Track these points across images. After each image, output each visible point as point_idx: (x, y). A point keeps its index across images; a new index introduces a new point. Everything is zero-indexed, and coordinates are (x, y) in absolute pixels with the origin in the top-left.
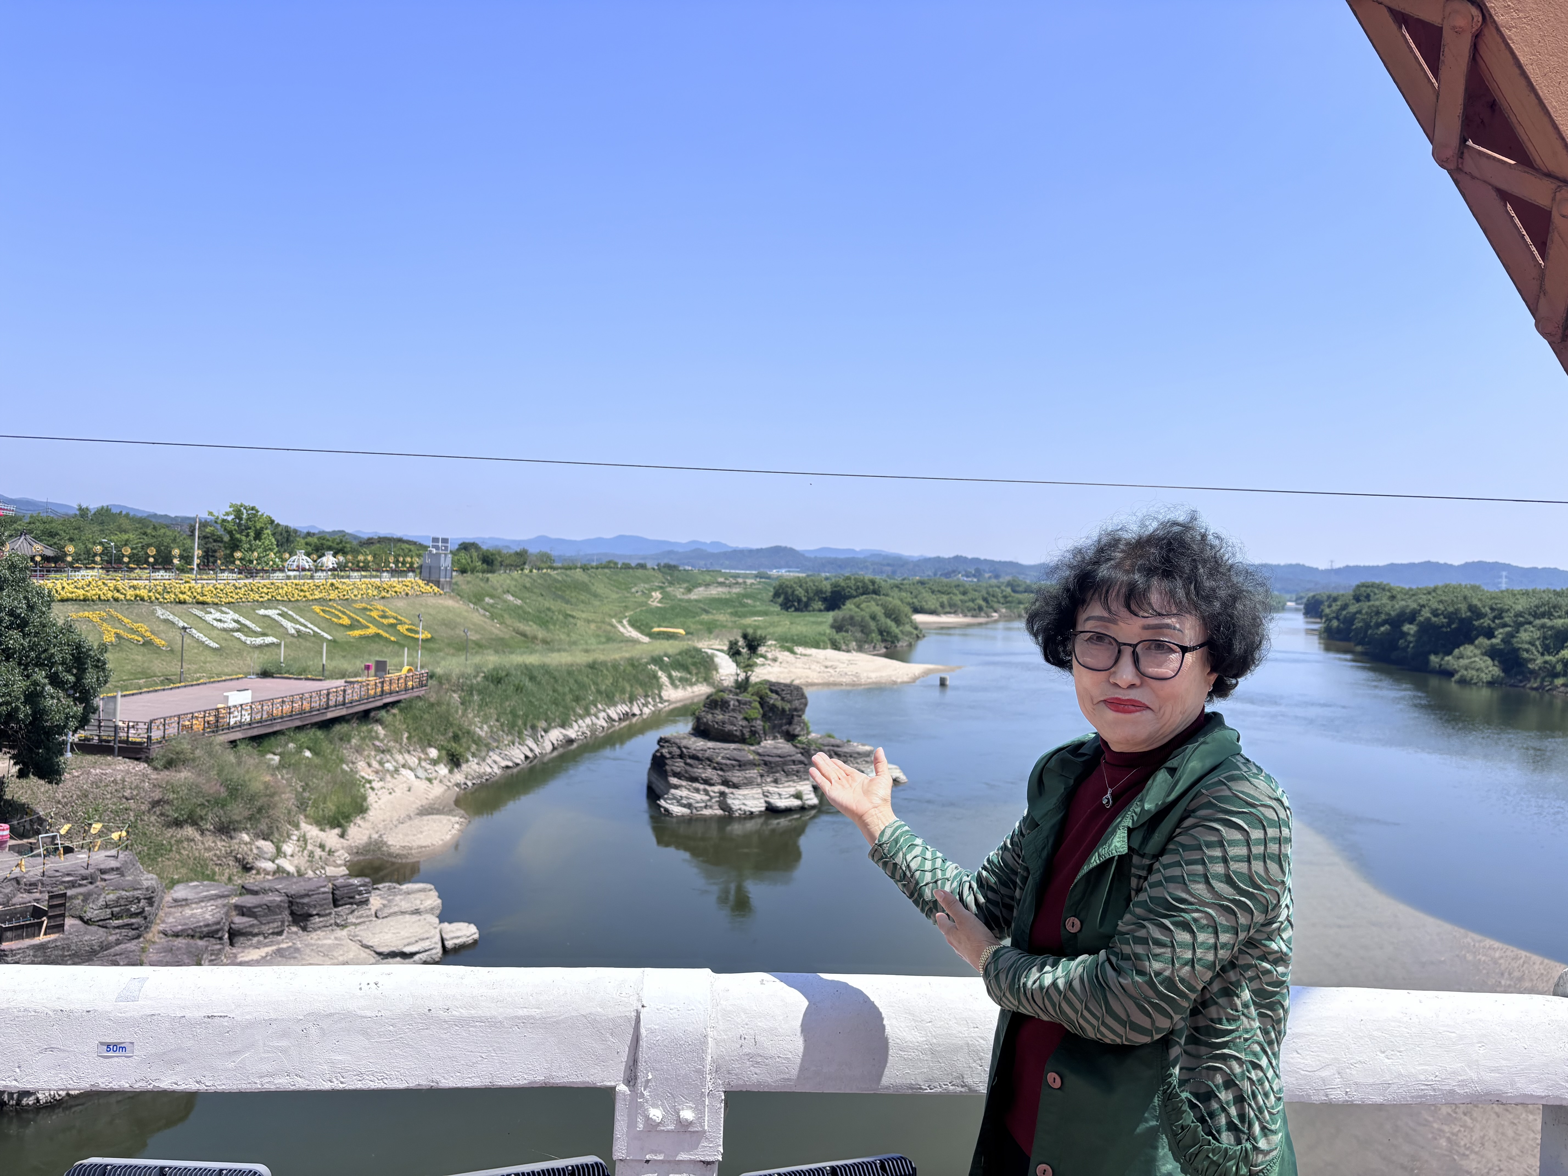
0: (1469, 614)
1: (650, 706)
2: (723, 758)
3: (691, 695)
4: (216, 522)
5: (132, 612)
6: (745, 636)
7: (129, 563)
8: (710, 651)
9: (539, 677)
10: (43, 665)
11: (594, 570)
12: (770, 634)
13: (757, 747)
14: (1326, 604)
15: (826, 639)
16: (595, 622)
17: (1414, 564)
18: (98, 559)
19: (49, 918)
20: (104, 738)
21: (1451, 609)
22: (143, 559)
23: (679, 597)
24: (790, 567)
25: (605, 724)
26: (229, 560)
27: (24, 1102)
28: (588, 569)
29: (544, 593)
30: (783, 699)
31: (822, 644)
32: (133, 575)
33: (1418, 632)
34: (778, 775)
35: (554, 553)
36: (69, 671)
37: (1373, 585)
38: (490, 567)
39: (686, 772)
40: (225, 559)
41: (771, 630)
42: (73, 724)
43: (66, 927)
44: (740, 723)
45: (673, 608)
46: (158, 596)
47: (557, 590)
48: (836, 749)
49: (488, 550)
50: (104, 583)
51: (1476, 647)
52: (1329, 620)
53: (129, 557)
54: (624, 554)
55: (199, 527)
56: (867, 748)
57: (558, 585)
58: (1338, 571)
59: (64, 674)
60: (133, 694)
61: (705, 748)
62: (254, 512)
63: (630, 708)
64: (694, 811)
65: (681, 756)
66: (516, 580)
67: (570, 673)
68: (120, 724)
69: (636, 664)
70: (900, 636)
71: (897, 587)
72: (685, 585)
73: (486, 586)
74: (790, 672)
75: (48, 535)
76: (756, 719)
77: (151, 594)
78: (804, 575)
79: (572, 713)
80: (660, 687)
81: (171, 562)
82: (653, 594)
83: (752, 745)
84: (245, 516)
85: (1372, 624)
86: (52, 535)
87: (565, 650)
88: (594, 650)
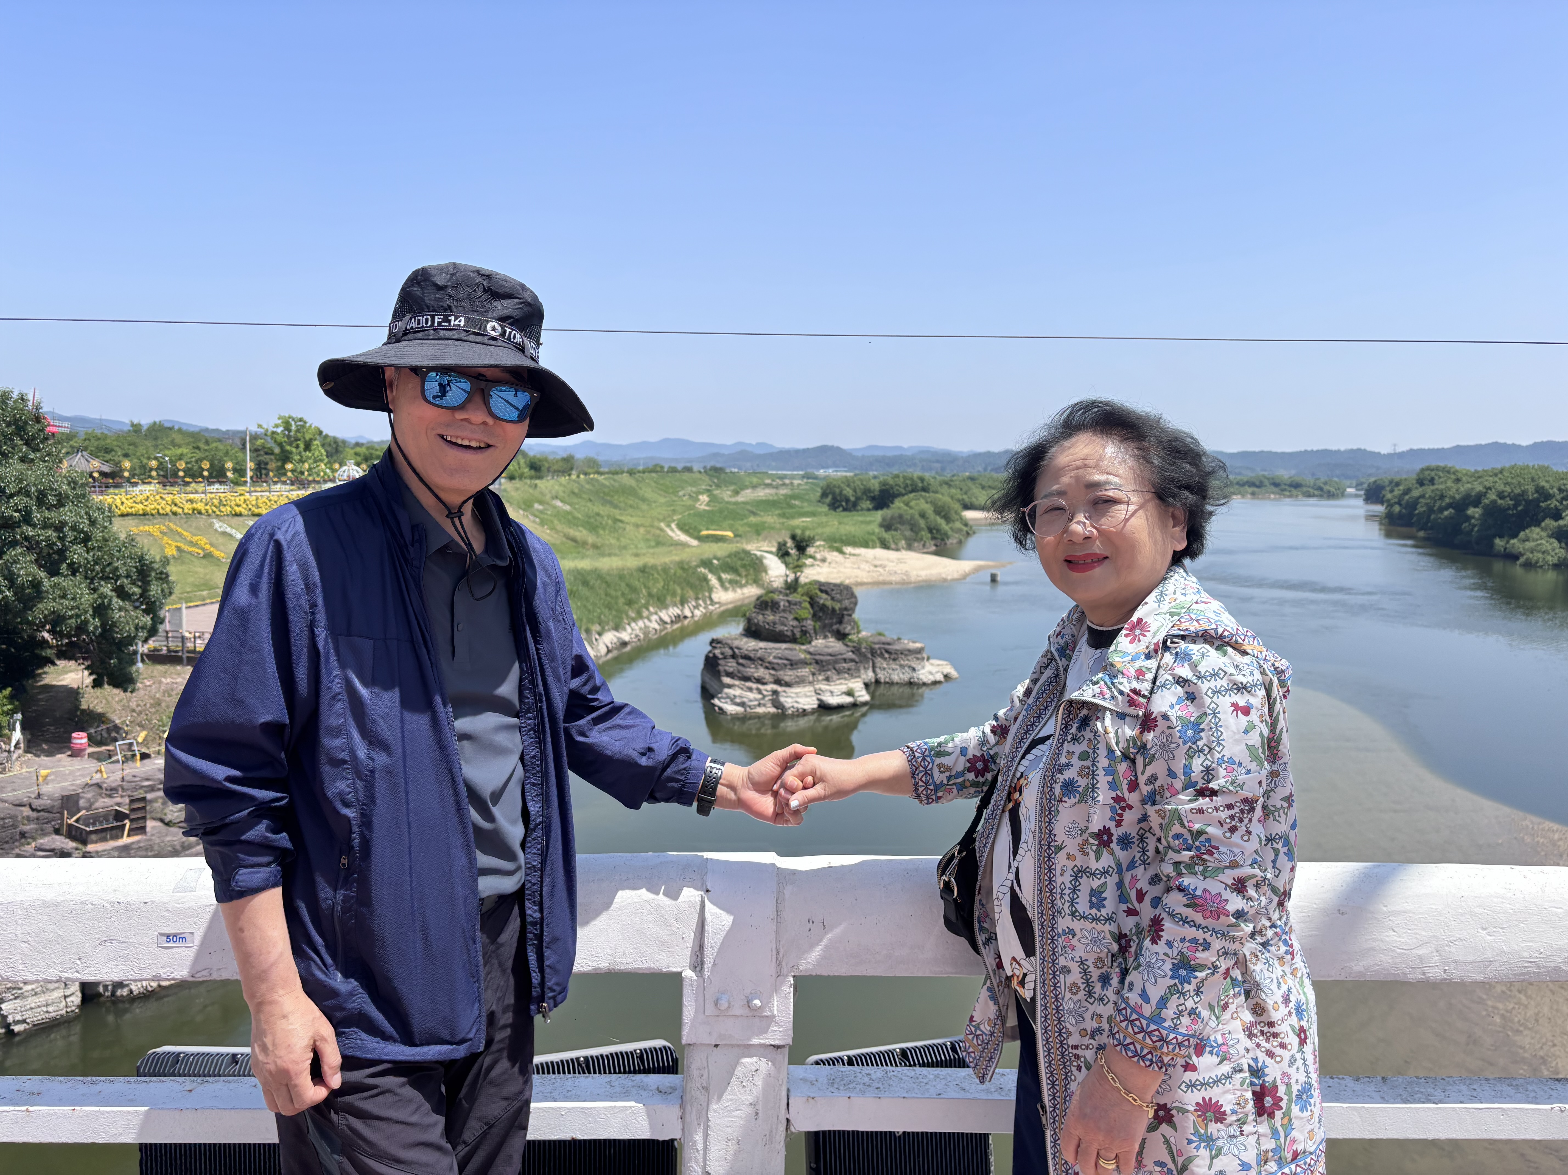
0: (1536, 495)
1: (701, 609)
2: (775, 657)
3: (741, 596)
4: (266, 435)
5: (191, 526)
6: (793, 537)
7: (184, 477)
8: (759, 553)
9: (592, 582)
10: (108, 578)
11: (641, 475)
12: (818, 534)
13: (808, 646)
14: (1388, 489)
15: (874, 538)
16: (645, 527)
17: (1481, 445)
18: (154, 473)
19: (131, 821)
20: (173, 648)
21: (1517, 491)
22: (197, 474)
23: (726, 499)
24: (836, 467)
25: (657, 627)
26: (281, 472)
27: (119, 993)
28: (635, 473)
29: (592, 498)
30: (833, 599)
31: (871, 544)
32: (189, 489)
33: (1483, 515)
34: (829, 673)
35: (600, 458)
36: (133, 583)
37: (1437, 469)
38: (538, 474)
39: (739, 672)
40: (277, 471)
41: (819, 531)
42: (142, 634)
43: (148, 829)
44: (791, 623)
45: (721, 511)
46: (215, 509)
47: (604, 496)
48: (887, 647)
49: (534, 457)
50: (161, 498)
51: (1542, 529)
52: (1390, 505)
53: (184, 472)
54: (667, 457)
55: (250, 441)
56: (918, 645)
57: (606, 490)
58: (1401, 455)
59: (129, 586)
60: (197, 606)
61: (757, 648)
62: (301, 423)
63: (682, 611)
64: (748, 709)
65: (734, 656)
66: (564, 486)
67: (621, 577)
68: (187, 635)
69: (686, 567)
70: (950, 533)
71: (946, 483)
72: (732, 488)
73: (536, 493)
74: (839, 572)
75: (102, 450)
76: (806, 619)
77: (208, 507)
78: (851, 474)
79: (624, 616)
80: (710, 590)
81: (226, 476)
82: (701, 497)
83: (803, 644)
84: (294, 428)
85: (1435, 508)
86: (108, 451)
87: (615, 555)
88: (644, 554)
